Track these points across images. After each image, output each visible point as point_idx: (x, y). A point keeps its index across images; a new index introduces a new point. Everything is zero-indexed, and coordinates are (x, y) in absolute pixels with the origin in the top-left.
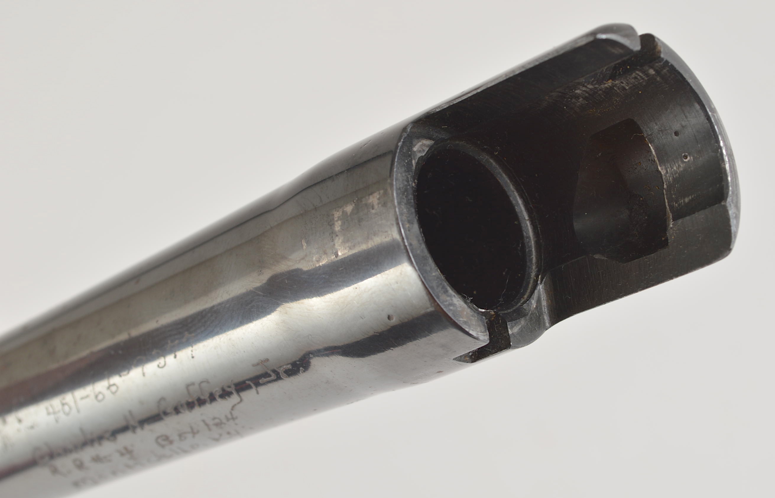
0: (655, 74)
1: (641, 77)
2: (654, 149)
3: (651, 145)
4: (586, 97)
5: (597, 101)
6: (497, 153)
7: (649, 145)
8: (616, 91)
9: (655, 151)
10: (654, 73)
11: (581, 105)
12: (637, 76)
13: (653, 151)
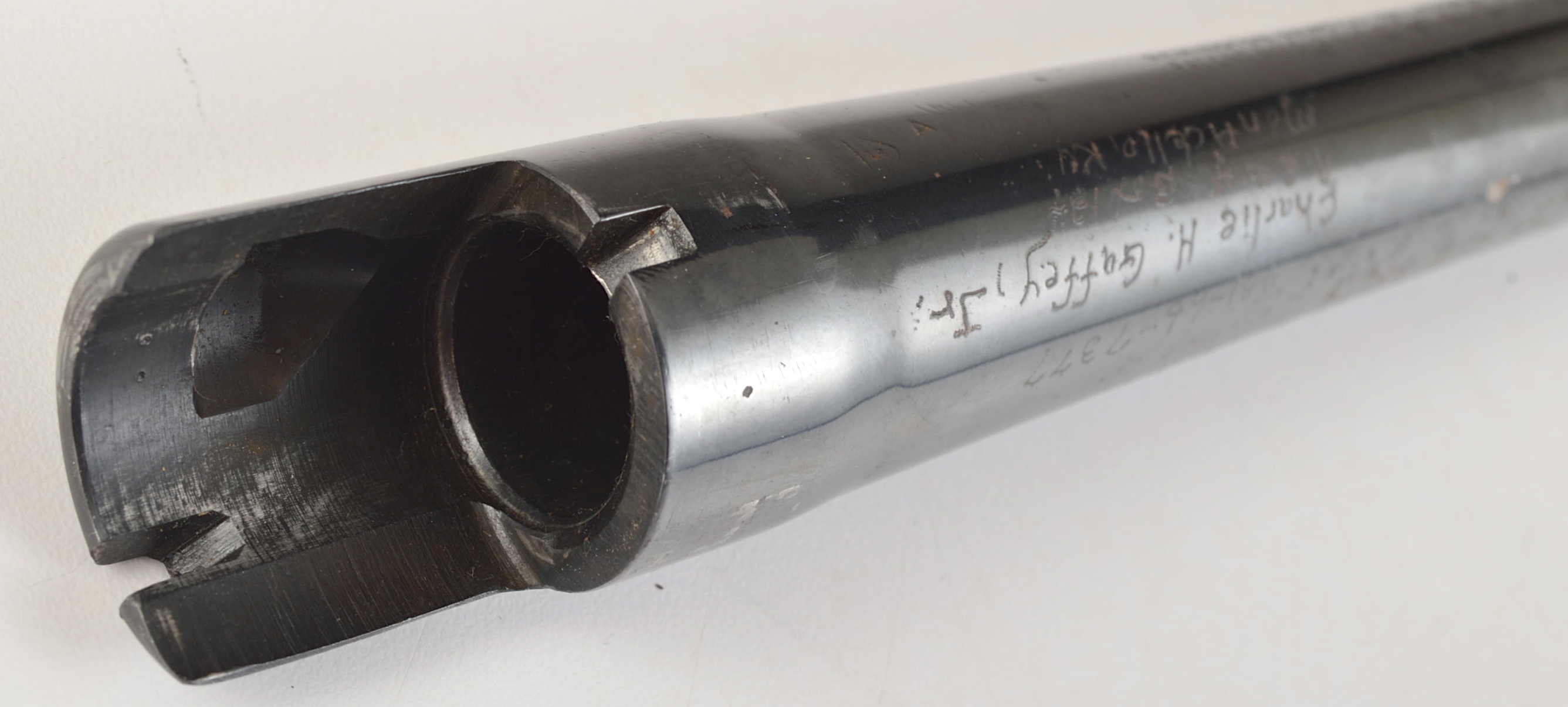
0: (126, 504)
1: (149, 505)
2: (190, 357)
3: (191, 363)
4: (251, 489)
5: (238, 471)
6: (432, 409)
7: (195, 365)
8: (200, 486)
9: (190, 353)
10: (126, 508)
11: (266, 472)
12: (156, 512)
13: (193, 355)
